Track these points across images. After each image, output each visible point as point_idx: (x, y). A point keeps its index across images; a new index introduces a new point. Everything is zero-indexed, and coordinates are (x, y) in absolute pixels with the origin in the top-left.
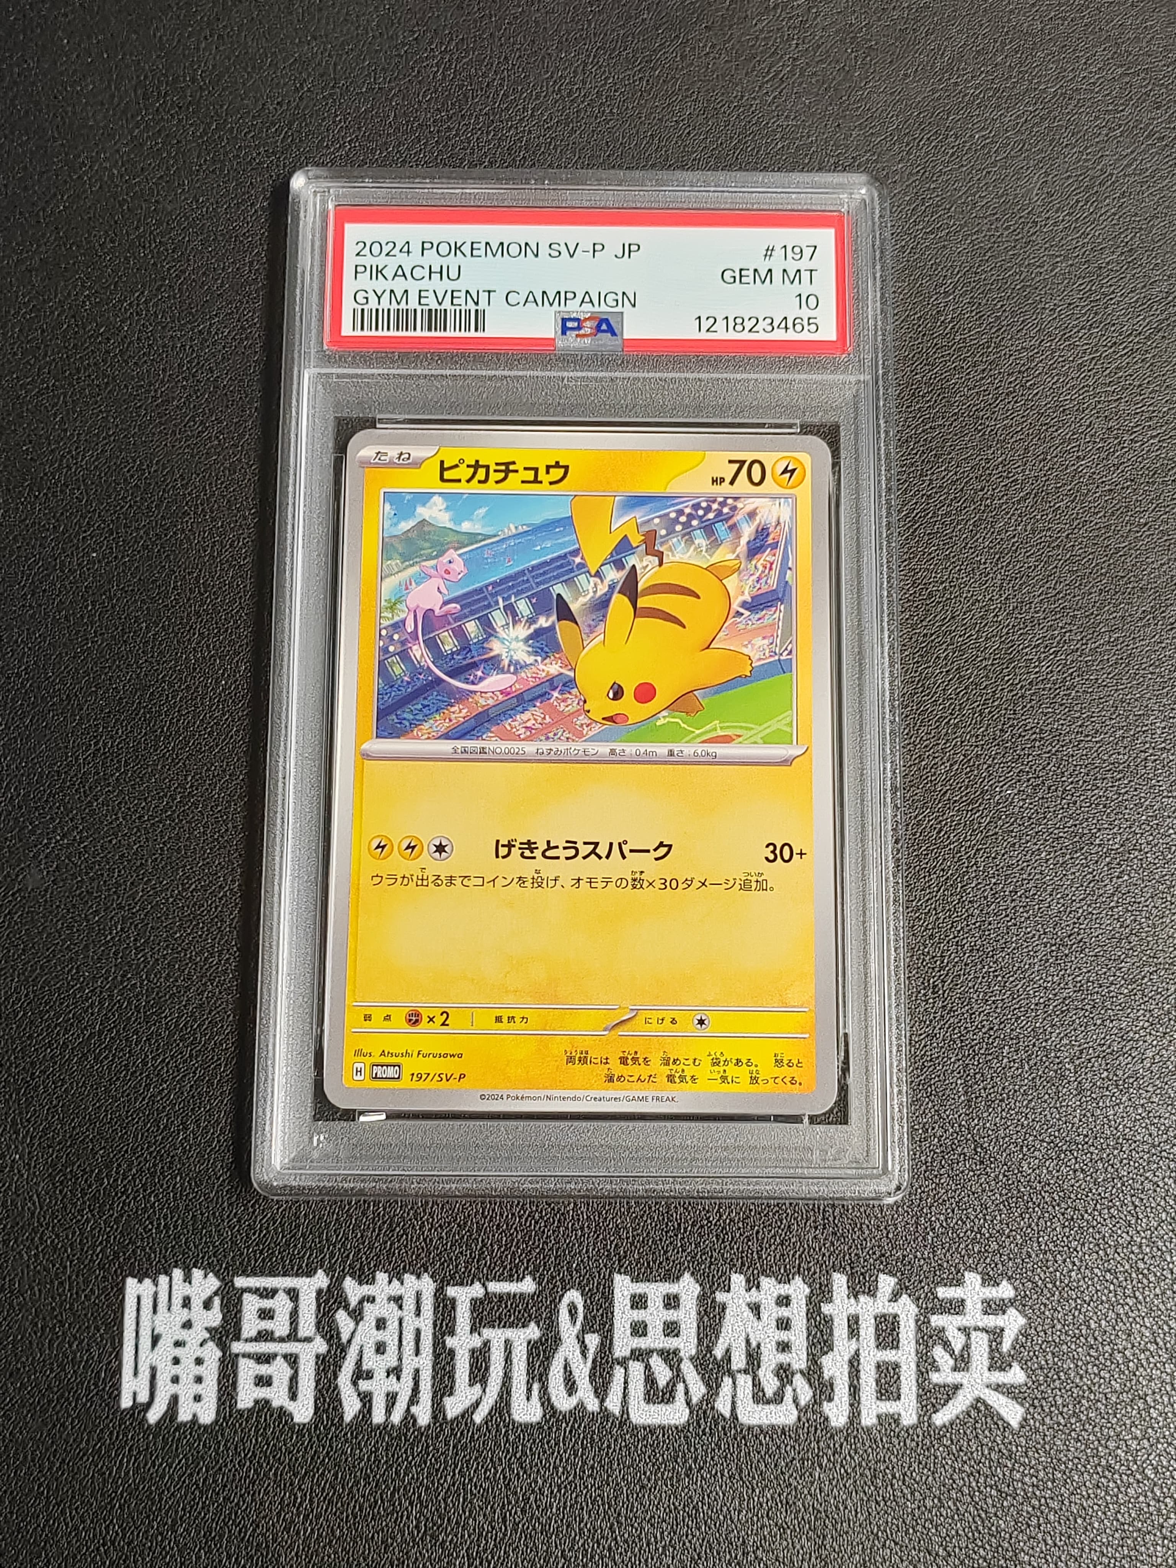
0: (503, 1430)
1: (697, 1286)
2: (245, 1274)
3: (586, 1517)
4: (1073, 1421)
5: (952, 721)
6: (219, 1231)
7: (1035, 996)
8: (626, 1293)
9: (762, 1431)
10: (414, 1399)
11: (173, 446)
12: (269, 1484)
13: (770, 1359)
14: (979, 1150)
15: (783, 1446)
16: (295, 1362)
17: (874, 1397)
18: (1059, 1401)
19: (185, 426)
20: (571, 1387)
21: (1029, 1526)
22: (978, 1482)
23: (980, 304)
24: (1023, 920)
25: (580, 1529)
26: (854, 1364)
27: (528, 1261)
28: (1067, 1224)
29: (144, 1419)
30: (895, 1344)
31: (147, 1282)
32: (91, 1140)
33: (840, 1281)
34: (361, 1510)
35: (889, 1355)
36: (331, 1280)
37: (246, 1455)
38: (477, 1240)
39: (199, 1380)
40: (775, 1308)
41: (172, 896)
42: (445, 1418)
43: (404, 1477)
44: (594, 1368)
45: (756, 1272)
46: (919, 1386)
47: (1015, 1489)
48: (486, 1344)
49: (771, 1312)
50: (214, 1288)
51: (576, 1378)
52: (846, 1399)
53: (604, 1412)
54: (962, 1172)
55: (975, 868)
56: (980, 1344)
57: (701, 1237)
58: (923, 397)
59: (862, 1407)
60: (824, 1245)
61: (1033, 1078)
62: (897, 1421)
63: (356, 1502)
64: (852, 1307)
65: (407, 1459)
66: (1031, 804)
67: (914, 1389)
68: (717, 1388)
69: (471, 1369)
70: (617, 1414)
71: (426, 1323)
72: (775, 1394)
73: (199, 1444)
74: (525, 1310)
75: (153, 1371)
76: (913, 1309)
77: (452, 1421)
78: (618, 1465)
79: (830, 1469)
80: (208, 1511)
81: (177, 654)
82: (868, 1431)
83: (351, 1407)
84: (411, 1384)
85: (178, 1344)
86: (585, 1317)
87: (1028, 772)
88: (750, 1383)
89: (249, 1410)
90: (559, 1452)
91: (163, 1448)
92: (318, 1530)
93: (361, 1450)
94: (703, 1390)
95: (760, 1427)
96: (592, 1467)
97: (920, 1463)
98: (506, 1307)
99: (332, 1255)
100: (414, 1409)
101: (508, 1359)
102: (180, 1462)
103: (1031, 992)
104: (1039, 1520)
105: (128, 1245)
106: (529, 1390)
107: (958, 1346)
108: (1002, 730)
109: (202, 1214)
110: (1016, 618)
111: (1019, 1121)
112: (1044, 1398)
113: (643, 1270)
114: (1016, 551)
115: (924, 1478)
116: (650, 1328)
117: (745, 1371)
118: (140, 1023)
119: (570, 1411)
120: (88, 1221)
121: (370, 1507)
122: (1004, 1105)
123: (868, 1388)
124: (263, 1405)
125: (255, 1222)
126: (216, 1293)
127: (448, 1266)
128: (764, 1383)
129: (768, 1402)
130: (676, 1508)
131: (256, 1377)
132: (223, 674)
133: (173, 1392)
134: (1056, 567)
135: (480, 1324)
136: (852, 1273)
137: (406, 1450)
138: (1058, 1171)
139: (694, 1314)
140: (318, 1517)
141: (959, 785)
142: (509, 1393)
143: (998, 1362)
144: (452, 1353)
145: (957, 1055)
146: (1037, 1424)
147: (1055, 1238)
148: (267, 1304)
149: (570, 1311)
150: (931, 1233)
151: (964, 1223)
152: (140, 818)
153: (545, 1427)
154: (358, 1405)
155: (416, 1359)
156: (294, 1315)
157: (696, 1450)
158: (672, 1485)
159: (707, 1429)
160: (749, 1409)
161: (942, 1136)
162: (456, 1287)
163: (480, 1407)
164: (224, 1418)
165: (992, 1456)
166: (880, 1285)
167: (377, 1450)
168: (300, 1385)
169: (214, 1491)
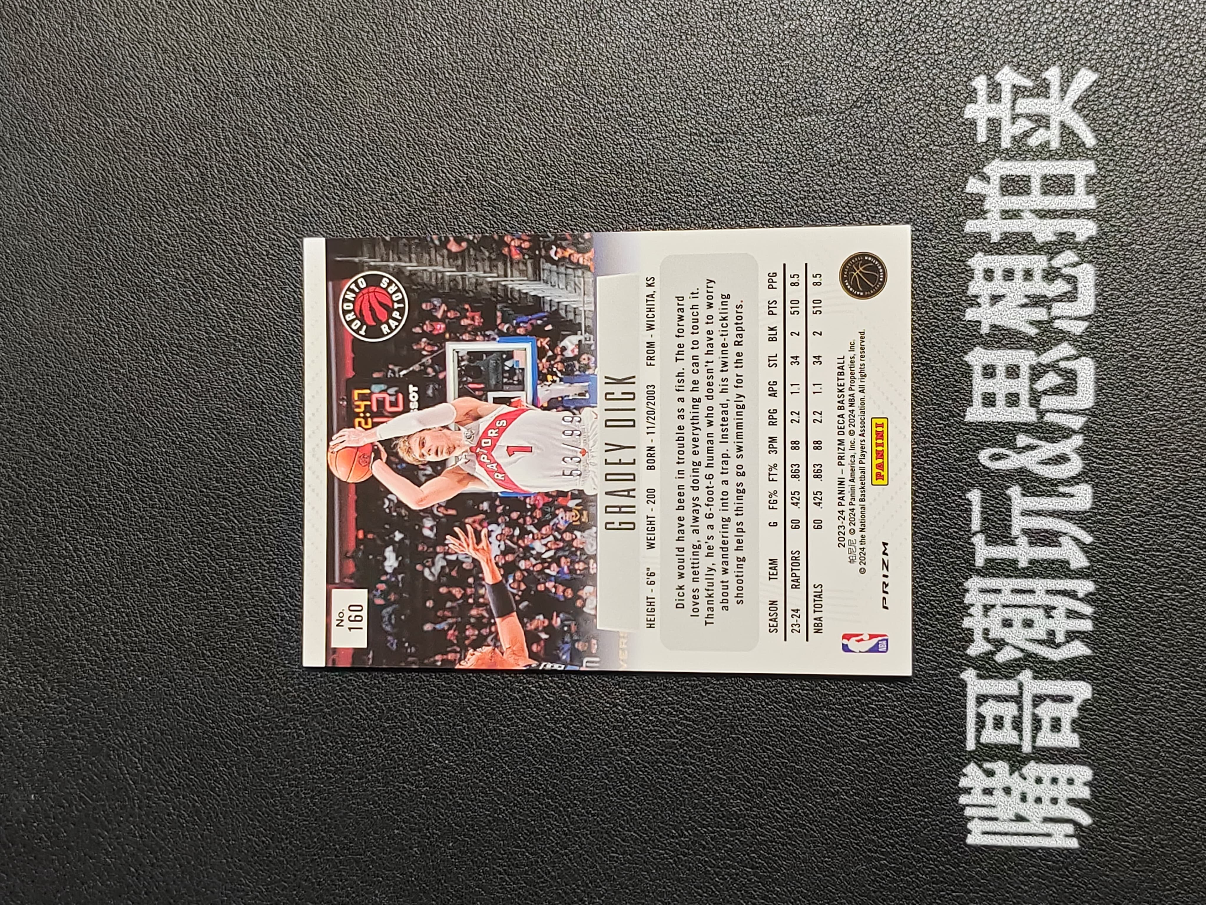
0: (1099, 517)
1: (976, 349)
2: (963, 741)
3: (1173, 446)
4: (1092, 26)
5: (485, 123)
6: (927, 763)
7: (726, 54)
8: (982, 411)
9: (1101, 294)
10: (1072, 595)
11: (237, 806)
12: (1145, 719)
13: (1038, 287)
14: (859, 104)
15: (1113, 276)
16: (1040, 697)
17: (1071, 197)
18: (1075, 37)
19: (219, 796)
20: (1062, 459)
21: (1181, 65)
22: (1144, 109)
23: (115, 95)
24: (659, 64)
25: (1184, 451)
26: (1043, 214)
27: (954, 495)
28: (923, 29)
29: (1087, 827)
30: (1027, 179)
31: (970, 826)
32: (848, 875)
33: (972, 226)
34: (1165, 640)
35: (1036, 184)
36: (969, 666)
37: (1120, 740)
38: (935, 540)
39: (1054, 781)
40: (995, 281)
41: (635, 806)
42: (1088, 568)
43: (1139, 603)
44: (1046, 439)
45: (964, 299)
46: (1061, 158)
47: (1150, 76)
48: (1025, 532)
49: (998, 286)
50: (976, 768)
51: (1055, 454)
52: (1073, 222)
53: (1085, 430)
54: (878, 119)
55: (614, 105)
56: (1025, 105)
57: (934, 346)
58: (197, 145)
59: (1079, 208)
60: (940, 239)
61: (797, 56)
62: (1092, 178)
63: (1159, 644)
64: (994, 215)
65: (1123, 601)
66: (557, 56)
67: (1064, 163)
68: (1063, 332)
69: (1047, 545)
70: (1085, 419)
71: (1007, 584)
72: (1069, 283)
73: (1110, 780)
74: (996, 498)
75: (1046, 820)
76: (996, 162)
77: (1091, 561)
78: (1129, 418)
79: (1133, 236)
80: (1167, 771)
81: (422, 803)
82: (1100, 203)
84: (1059, 597)
85: (1024, 799)
86: (1002, 446)
87: (529, 58)
88: (1059, 303)
89: (1081, 737)
90: (1117, 470)
91: (1113, 811)
92: (1183, 677)
93: (1116, 640)
94: (1065, 344)
95: (1097, 296)
96: (1131, 440)
97: (1127, 158)
98: (993, 515)
99: (949, 666)
100: (1081, 595)
101: (1038, 513)
102: (1124, 796)
103: (722, 57)
104: (1177, 57)
105: (938, 842)
106: (1064, 495)
107: (1029, 125)
108: (492, 80)
109: (912, 778)
110: (394, 66)
111: (834, 69)
112: (1073, 50)
113: (962, 396)
114: (335, 67)
115: (1140, 155)
116: (1012, 391)
117: (1050, 309)
118: (746, 833)
119: (1083, 459)
120: (917, 877)
121: (1163, 632)
122: (820, 82)
123: (1064, 203)
124: (1077, 725)
125: (919, 732)
126: (980, 766)
127: (958, 565)
128: (1060, 292)
129: (1076, 288)
130: (1166, 369)
131: (1052, 730)
132: (440, 762)
133: (1065, 803)
134: (349, 31)
135: (1008, 537)
136: (965, 215)
137: (1116, 601)
138: (878, 36)
139: (999, 352)
140: (1173, 678)
141: (541, 117)
142: (1067, 513)
143: (1042, 90)
144: (1032, 562)
145: (776, 122)
146: (1095, 57)
147: (935, 39)
148: (989, 722)
149: (997, 459)
150: (931, 147)
151: (922, 118)
152: (566, 834)
153: (1097, 481)
154: (1077, 643)
155: (1038, 592)
156: (999, 698)
157: (1116, 351)
158: (1146, 372)
159: (1099, 341)
160: (1082, 305)
161: (847, 137)
162: (976, 558)
163: (1079, 537)
164: (1087, 758)
165: (1121, 95)
166: (975, 191)
167: (1115, 626)
168: (1060, 693)
169: (1150, 767)
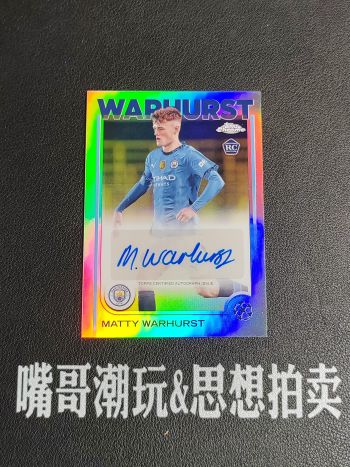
0: (154, 420)
1: (223, 368)
2: (61, 364)
8: (198, 371)
9: (246, 420)
10: (122, 409)
13: (250, 394)
16: (79, 396)
17: (287, 408)
20: (178, 404)
26: (280, 397)
27: (163, 360)
29: (25, 416)
30: (294, 389)
31: (26, 367)
33: (274, 367)
35: (292, 393)
36: (92, 366)
39: (44, 402)
40: (251, 376)
42: (133, 415)
43: (118, 437)
44: (186, 398)
45: (244, 363)
46: (303, 404)
47: (338, 441)
48: (148, 389)
49: (250, 378)
50: (50, 369)
51: (180, 401)
52: (277, 408)
53: (190, 414)
56: (325, 389)
59: (282, 411)
60: (269, 354)
62: (295, 417)
63: (101, 445)
64: (279, 376)
67: (301, 405)
68: (230, 405)
69: (142, 398)
70: (195, 414)
71: (126, 381)
72: (251, 407)
74: (161, 377)
75: (28, 399)
76: (301, 377)
77: (135, 417)
78: (195, 432)
79: (271, 434)
82: (285, 420)
83: (99, 412)
84: (120, 403)
85: (37, 389)
86: (183, 380)
88: (243, 403)
89: (62, 413)
90: (174, 428)
91: (32, 427)
93: (103, 427)
94: (226, 406)
97: (303, 431)
98: (155, 376)
99: (92, 358)
100: (122, 412)
101: (155, 394)
102: (38, 431)
106: (163, 405)
113: (204, 363)
115: (305, 437)
116: (206, 383)
117: (240, 399)
119: (178, 413)
123: (285, 405)
124: (67, 411)
126: (50, 371)
127: (133, 361)
128: (248, 403)
129: (249, 410)
130: (216, 448)
131: (65, 401)
133: (35, 406)
135: (145, 382)
136: (279, 364)
139: (222, 378)
142: (156, 407)
143: (332, 395)
144: (135, 392)
146: (345, 417)
148: (69, 375)
149: (178, 377)
150: (307, 349)
151: (319, 345)
153: (169, 419)
154: (101, 411)
155: (122, 395)
156: (78, 379)
159: (227, 420)
160: (242, 412)
162: (137, 369)
163: (145, 412)
164: (54, 416)
165: (329, 428)
166: (289, 368)
167: (109, 427)
